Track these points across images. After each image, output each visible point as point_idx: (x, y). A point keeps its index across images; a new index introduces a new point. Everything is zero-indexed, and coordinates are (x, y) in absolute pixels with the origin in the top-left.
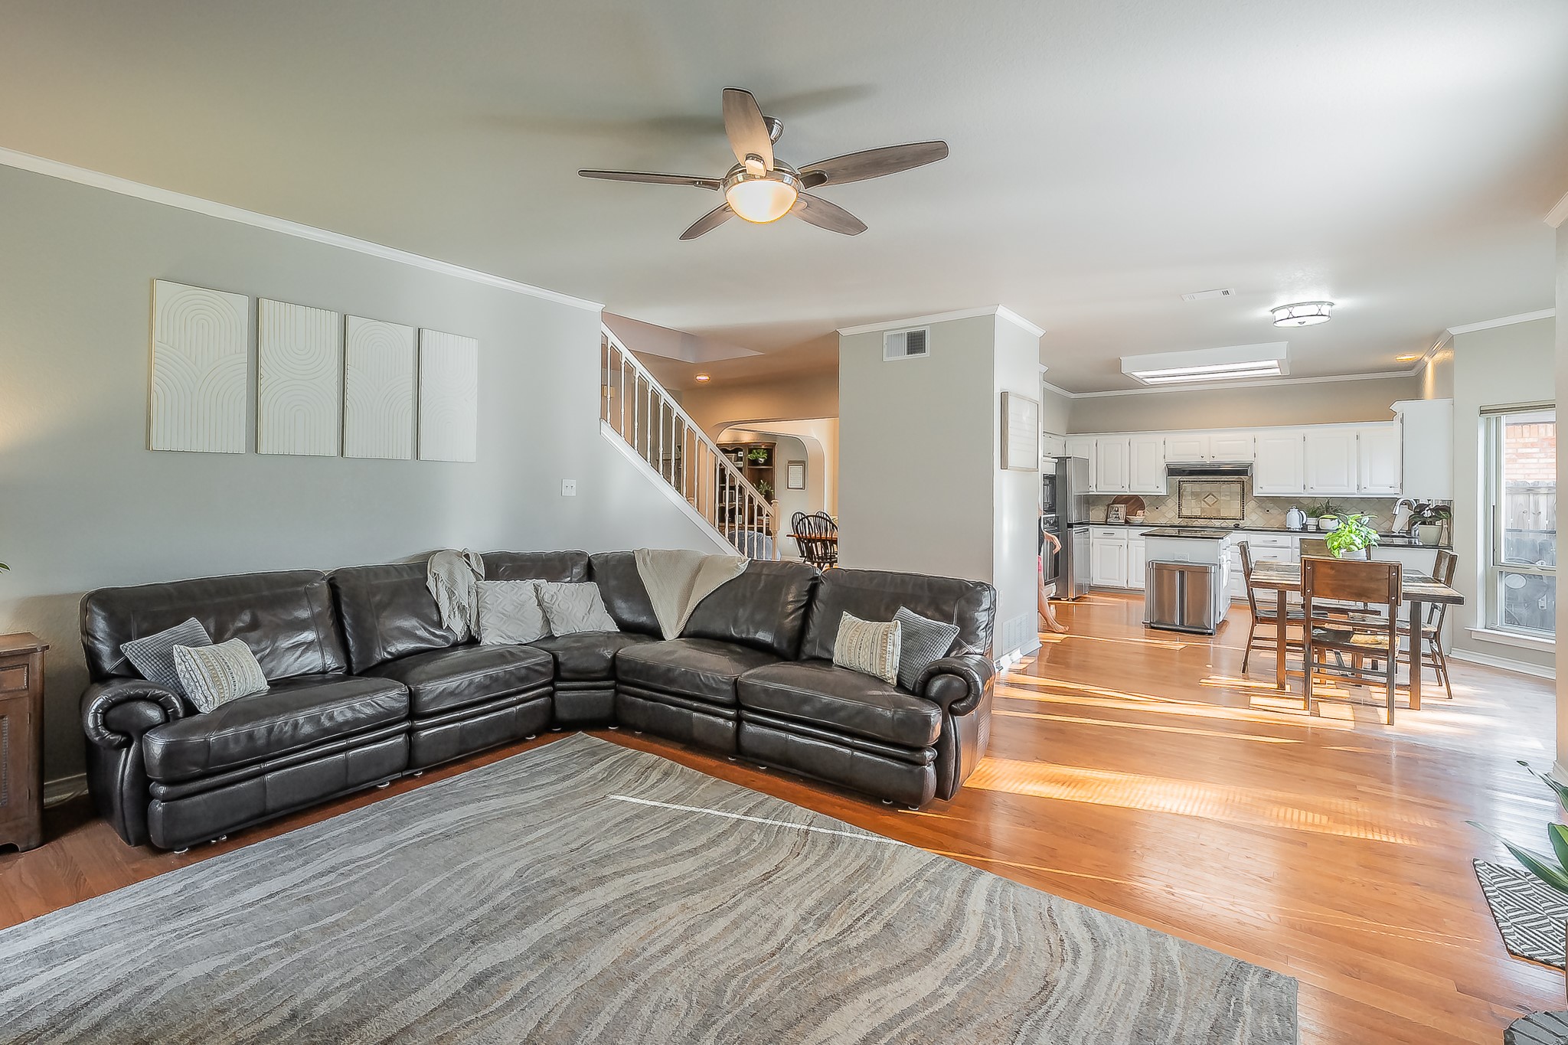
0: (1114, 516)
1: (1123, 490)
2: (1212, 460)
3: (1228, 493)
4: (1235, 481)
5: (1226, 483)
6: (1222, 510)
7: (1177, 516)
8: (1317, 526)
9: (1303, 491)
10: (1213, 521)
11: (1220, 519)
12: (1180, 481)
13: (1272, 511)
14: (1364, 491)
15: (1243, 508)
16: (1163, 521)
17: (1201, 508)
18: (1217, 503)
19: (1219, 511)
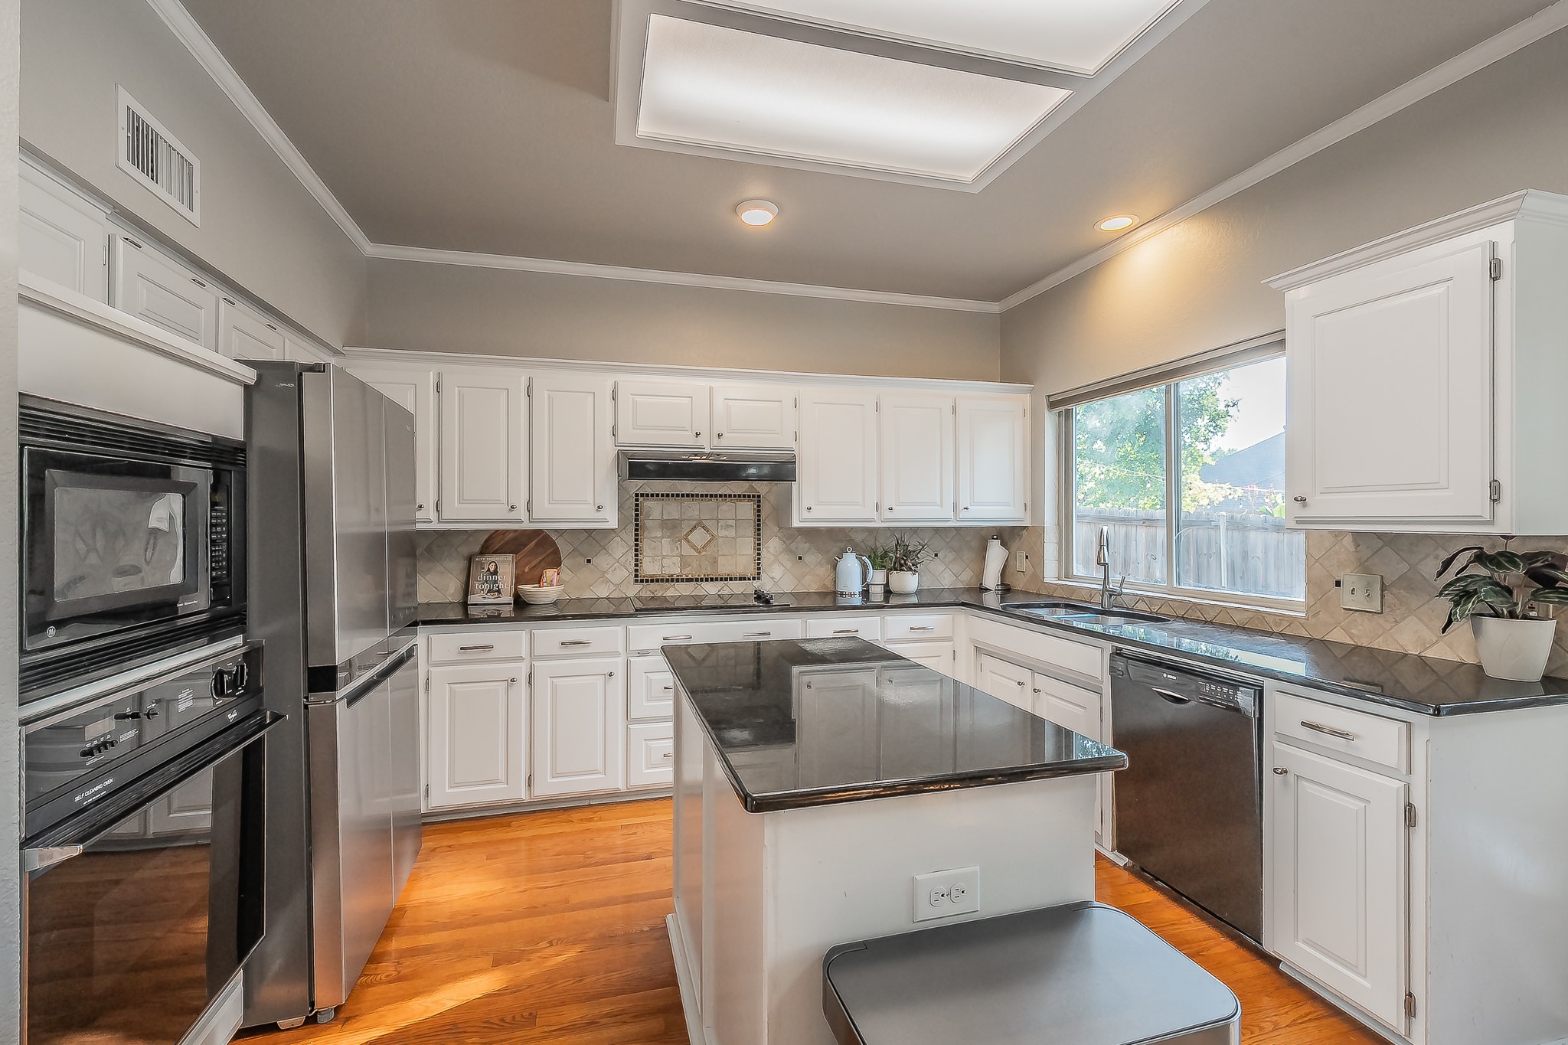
0: (486, 586)
1: (513, 515)
2: (716, 442)
3: (732, 523)
4: (744, 496)
5: (728, 499)
6: (721, 560)
7: (632, 578)
8: (887, 585)
9: (874, 515)
10: (704, 584)
11: (717, 579)
12: (637, 495)
13: (807, 558)
14: (964, 515)
15: (759, 554)
16: (603, 592)
17: (681, 556)
18: (712, 544)
19: (715, 562)
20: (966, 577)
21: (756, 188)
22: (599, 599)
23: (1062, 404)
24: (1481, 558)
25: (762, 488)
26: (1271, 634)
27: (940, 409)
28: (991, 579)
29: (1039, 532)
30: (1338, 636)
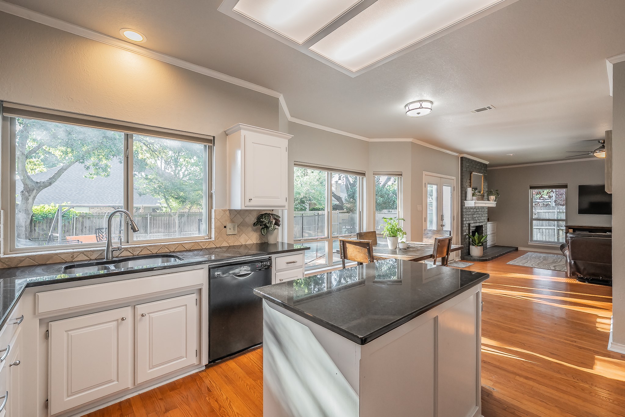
30: (224, 244)
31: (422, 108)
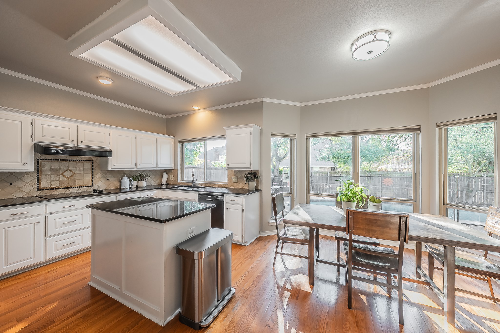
2: (80, 144)
3: (82, 169)
4: (87, 161)
5: (80, 161)
6: (77, 181)
7: (36, 189)
8: (137, 185)
9: (135, 167)
10: (70, 189)
11: (76, 187)
12: (38, 159)
13: (110, 179)
14: (159, 167)
15: (93, 179)
16: (19, 195)
17: (60, 180)
18: (74, 176)
19: (75, 181)
20: (157, 182)
21: (103, 74)
22: (17, 198)
23: (182, 142)
24: (249, 173)
25: (94, 158)
26: (223, 188)
27: (153, 140)
28: (164, 182)
29: (176, 171)
30: (232, 187)
31: (377, 40)
